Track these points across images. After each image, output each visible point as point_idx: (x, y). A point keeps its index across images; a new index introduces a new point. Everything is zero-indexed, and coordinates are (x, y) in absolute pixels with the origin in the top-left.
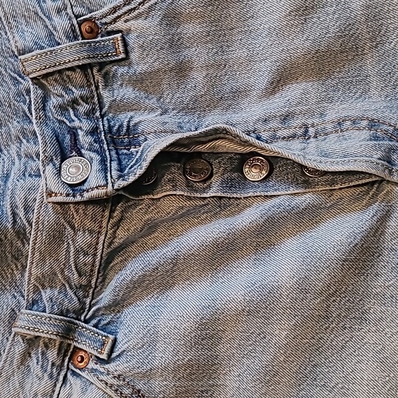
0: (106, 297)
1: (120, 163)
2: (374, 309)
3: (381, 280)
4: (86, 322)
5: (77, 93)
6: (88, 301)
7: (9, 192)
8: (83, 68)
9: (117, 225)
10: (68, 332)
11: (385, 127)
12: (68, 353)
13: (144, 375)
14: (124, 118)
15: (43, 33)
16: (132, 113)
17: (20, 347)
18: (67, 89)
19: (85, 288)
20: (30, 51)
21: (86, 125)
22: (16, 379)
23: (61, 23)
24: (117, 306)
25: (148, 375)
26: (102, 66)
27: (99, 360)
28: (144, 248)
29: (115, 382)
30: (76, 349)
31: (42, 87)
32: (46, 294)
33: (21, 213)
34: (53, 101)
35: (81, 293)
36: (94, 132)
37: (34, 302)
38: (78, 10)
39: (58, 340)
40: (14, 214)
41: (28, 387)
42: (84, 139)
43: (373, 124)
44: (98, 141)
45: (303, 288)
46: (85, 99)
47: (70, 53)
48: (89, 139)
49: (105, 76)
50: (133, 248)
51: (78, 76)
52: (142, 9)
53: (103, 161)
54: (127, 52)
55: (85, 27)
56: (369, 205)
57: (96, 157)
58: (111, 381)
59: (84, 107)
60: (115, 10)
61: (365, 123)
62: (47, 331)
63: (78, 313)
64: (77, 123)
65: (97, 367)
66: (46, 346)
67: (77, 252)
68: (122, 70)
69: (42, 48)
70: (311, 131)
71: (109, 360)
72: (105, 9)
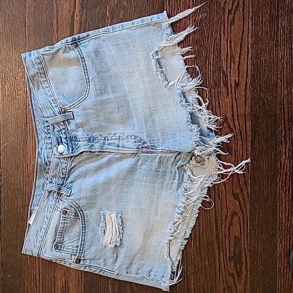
0: (69, 180)
1: (72, 148)
2: (135, 183)
3: (137, 176)
4: (64, 187)
5: (62, 128)
6: (65, 182)
7: (43, 153)
8: (63, 121)
9: (72, 162)
10: (60, 189)
11: (138, 138)
12: (59, 194)
13: (78, 199)
14: (74, 133)
15: (52, 112)
16: (75, 132)
17: (47, 194)
18: (59, 127)
19: (64, 178)
20: (49, 117)
21: (64, 136)
22: (46, 202)
23: (57, 110)
24: (72, 182)
25: (79, 199)
26: (67, 120)
27: (68, 196)
28: (79, 167)
29: (71, 201)
30: (62, 194)
31: (53, 126)
32: (54, 180)
33: (46, 159)
34: (56, 130)
35: (63, 179)
36: (66, 138)
37: (51, 182)
38: (61, 106)
39: (57, 191)
40: (45, 159)
41: (49, 203)
42: (64, 140)
43: (135, 137)
44: (67, 141)
45: (118, 177)
46: (64, 129)
47: (60, 118)
48: (65, 140)
49: (69, 123)
50: (76, 167)
51: (62, 123)
52: (77, 106)
53: (68, 147)
54: (73, 117)
55: (63, 110)
56: (134, 157)
57: (66, 146)
58: (70, 201)
59: (63, 131)
60: (70, 106)
61: (133, 137)
62: (55, 189)
63: (62, 185)
64: (61, 136)
65: (67, 198)
66: (54, 193)
67: (62, 169)
68: (72, 121)
69: (52, 117)
70: (121, 138)
71: (69, 196)
72: (68, 106)
